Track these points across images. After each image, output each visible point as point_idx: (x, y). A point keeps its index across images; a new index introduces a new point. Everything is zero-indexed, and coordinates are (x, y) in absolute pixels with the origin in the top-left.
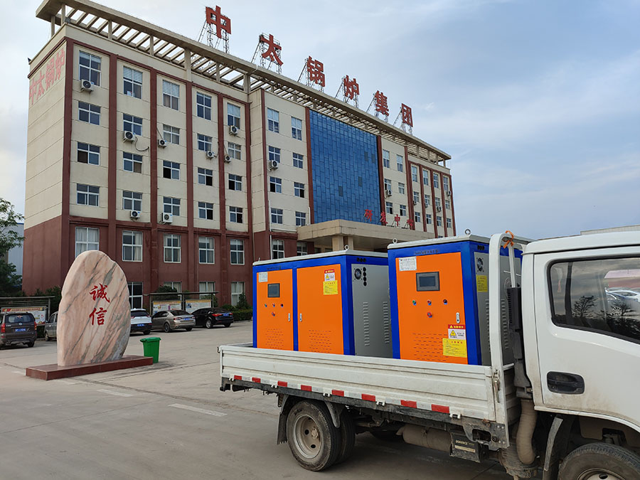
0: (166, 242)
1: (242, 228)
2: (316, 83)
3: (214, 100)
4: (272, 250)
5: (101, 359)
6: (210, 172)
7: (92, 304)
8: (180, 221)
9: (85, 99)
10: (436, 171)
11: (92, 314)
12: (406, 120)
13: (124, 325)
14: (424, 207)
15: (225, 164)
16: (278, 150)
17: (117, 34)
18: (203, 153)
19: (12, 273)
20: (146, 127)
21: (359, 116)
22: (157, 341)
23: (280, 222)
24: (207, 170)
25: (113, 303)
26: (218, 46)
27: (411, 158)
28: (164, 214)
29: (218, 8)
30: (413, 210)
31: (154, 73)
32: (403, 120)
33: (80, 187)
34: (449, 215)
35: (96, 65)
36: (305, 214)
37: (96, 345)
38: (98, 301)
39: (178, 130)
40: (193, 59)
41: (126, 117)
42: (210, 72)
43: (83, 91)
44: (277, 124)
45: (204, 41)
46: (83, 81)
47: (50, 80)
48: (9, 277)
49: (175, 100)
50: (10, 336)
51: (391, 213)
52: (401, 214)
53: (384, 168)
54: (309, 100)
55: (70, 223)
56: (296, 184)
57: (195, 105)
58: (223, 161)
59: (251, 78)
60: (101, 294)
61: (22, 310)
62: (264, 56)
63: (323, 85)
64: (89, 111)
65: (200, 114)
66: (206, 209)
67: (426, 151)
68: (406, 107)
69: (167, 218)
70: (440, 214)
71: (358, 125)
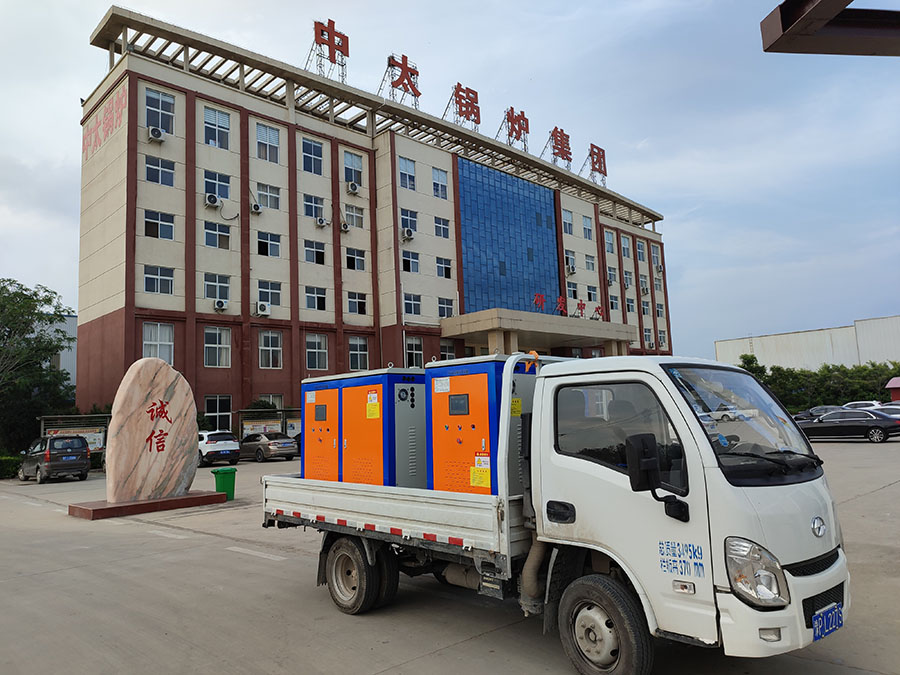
0: (262, 341)
1: (365, 321)
2: (468, 119)
3: (326, 148)
4: (406, 351)
5: (161, 494)
6: (321, 245)
7: (150, 425)
8: (280, 312)
9: (154, 152)
10: (641, 237)
11: (150, 439)
12: (597, 167)
13: (191, 452)
14: (623, 288)
15: (342, 235)
16: (414, 214)
17: (196, 63)
18: (311, 220)
19: (66, 383)
20: (235, 187)
21: (529, 164)
22: (233, 472)
23: (417, 312)
24: (317, 243)
25: (176, 424)
26: (332, 73)
27: (603, 220)
28: (260, 303)
29: (331, 23)
30: (606, 293)
31: (245, 114)
32: (593, 166)
33: (149, 269)
34: (660, 299)
35: (168, 106)
36: (452, 301)
37: (155, 476)
38: (157, 422)
39: (277, 190)
40: (298, 93)
41: (209, 174)
42: (322, 109)
43: (151, 141)
44: (412, 178)
45: (313, 69)
46: (151, 128)
47: (109, 127)
48: (61, 387)
49: (274, 150)
50: (56, 466)
51: (575, 297)
52: (590, 299)
53: (564, 234)
54: (457, 143)
55: (137, 318)
56: (439, 260)
57: (300, 155)
58: (339, 229)
59: (377, 116)
60: (161, 412)
61: (73, 432)
62: (395, 85)
63: (477, 122)
64: (160, 168)
65: (307, 168)
66: (315, 295)
67: (626, 209)
68: (597, 148)
69: (263, 308)
70: (647, 298)
71: (527, 175)
